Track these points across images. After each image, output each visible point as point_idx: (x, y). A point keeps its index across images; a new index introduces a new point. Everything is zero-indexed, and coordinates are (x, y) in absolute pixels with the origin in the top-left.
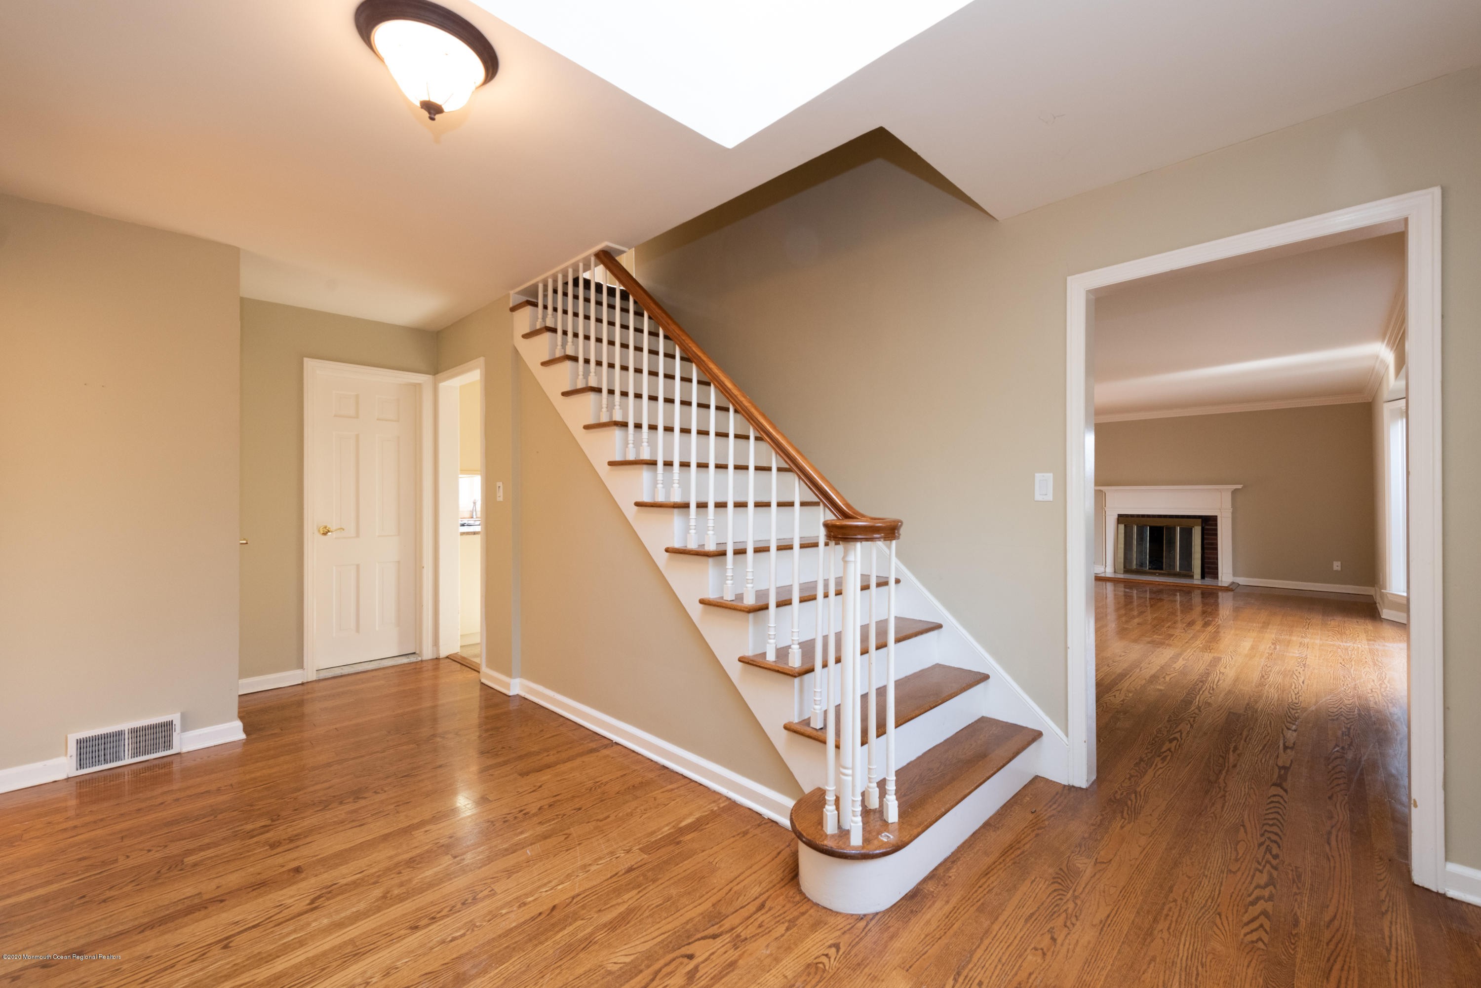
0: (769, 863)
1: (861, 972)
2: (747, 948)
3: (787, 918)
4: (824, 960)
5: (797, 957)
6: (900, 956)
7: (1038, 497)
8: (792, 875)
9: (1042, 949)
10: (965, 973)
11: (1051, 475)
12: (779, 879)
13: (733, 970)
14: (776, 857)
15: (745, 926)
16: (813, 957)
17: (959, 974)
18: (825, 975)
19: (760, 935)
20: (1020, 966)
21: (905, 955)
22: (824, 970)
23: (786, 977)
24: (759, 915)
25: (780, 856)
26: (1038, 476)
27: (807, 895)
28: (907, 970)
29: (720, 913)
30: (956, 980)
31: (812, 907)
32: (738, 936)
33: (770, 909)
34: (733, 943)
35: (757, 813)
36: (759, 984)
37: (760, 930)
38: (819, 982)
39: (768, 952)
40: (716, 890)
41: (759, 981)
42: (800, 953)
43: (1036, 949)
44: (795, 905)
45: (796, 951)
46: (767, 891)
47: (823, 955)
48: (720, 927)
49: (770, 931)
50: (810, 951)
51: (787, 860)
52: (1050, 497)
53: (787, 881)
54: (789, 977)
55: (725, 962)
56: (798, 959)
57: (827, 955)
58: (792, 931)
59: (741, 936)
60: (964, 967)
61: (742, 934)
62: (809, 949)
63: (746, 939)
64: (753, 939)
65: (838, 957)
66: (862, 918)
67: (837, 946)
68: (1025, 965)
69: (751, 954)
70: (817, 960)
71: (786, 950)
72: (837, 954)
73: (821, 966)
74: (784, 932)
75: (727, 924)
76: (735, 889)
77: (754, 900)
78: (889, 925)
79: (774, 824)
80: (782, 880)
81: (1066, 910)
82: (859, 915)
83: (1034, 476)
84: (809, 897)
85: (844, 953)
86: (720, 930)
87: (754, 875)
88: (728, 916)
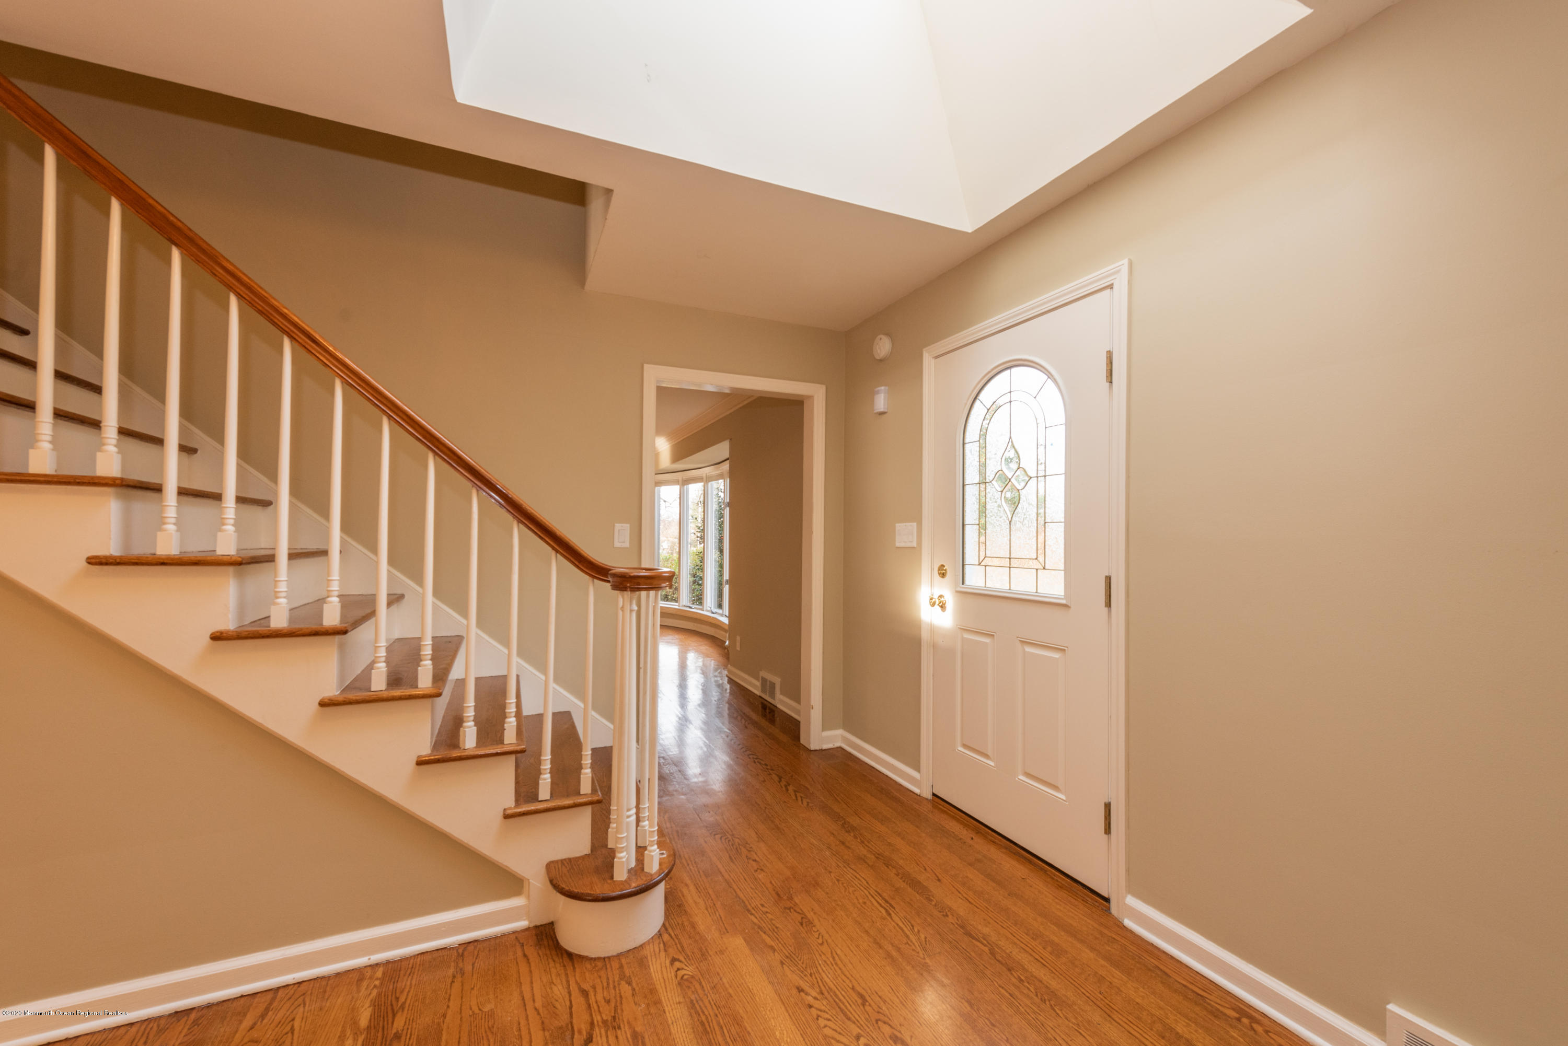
0: (530, 967)
1: (711, 956)
2: (625, 1020)
3: (616, 979)
4: (681, 973)
5: (666, 988)
6: (713, 930)
7: (617, 544)
8: (565, 956)
9: (758, 869)
10: (750, 908)
11: (628, 525)
12: (562, 968)
13: (643, 1038)
14: (528, 960)
15: (597, 1013)
16: (674, 978)
17: (749, 911)
18: (697, 978)
19: (618, 1004)
20: (763, 883)
21: (714, 927)
22: (692, 977)
23: (680, 1003)
24: (593, 997)
25: (530, 957)
26: (618, 526)
27: (602, 956)
28: (728, 932)
29: (561, 1028)
30: (752, 914)
31: (619, 959)
32: (605, 1022)
33: (594, 988)
34: (611, 1028)
35: (437, 950)
36: (672, 1023)
37: (613, 1004)
38: (700, 984)
39: (643, 1006)
40: (523, 1023)
41: (670, 1022)
42: (663, 985)
43: (756, 871)
44: (606, 969)
45: (658, 987)
46: (568, 982)
47: (676, 971)
48: (580, 1032)
49: (621, 997)
50: (666, 977)
51: (541, 953)
52: (627, 545)
53: (570, 964)
54: (682, 1000)
55: (628, 1041)
56: (668, 989)
57: (678, 969)
58: (634, 981)
59: (607, 1020)
60: (746, 906)
61: (605, 1018)
62: (663, 978)
63: (614, 1018)
64: (619, 1011)
65: (686, 963)
66: (660, 934)
67: (674, 960)
68: (763, 881)
69: (636, 1019)
70: (679, 978)
71: (652, 994)
72: (683, 963)
73: (686, 977)
74: (630, 988)
75: (581, 1023)
76: (538, 1004)
77: (570, 995)
78: (680, 923)
79: (476, 944)
80: (564, 966)
81: (739, 844)
82: (656, 934)
83: (614, 526)
84: (606, 955)
85: (685, 959)
86: (584, 1033)
87: (534, 985)
88: (571, 1023)
